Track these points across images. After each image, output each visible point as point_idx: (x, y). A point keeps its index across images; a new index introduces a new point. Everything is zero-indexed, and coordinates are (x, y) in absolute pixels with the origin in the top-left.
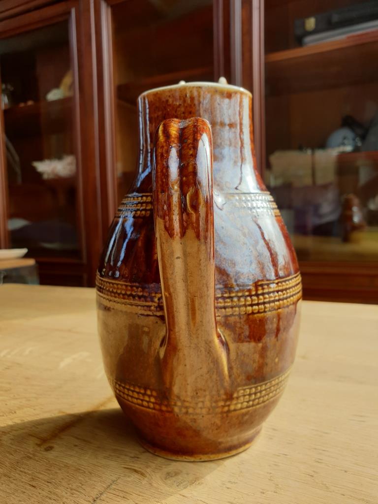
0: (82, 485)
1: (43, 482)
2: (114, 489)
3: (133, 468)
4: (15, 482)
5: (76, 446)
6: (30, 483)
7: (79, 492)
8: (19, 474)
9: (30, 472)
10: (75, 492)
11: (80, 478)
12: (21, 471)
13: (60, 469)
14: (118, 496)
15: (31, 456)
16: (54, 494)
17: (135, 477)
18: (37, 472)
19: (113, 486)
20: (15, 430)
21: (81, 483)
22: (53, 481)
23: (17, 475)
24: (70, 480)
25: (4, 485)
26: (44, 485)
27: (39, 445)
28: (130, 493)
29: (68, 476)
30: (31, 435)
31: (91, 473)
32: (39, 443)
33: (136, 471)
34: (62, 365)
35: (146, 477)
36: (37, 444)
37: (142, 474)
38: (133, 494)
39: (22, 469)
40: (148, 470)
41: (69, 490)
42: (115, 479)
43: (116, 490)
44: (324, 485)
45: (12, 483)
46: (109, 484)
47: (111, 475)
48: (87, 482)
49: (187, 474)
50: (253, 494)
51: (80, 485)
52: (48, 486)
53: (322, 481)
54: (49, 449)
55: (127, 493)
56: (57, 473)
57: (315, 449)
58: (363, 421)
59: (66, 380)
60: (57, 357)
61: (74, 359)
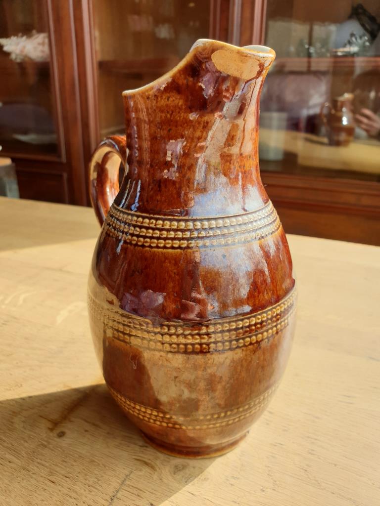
0: (99, 480)
2: (129, 486)
3: (144, 460)
4: (34, 476)
5: (86, 431)
6: (49, 478)
7: (96, 489)
8: (38, 467)
9: (47, 465)
10: (92, 488)
11: (96, 472)
12: (38, 463)
13: (75, 461)
14: (132, 493)
15: (45, 443)
16: (74, 491)
17: (146, 470)
18: (54, 464)
19: (127, 482)
20: (26, 410)
21: (97, 478)
22: (71, 475)
23: (35, 468)
24: (86, 475)
25: (25, 481)
26: (62, 480)
27: (51, 430)
28: (144, 491)
29: (84, 469)
30: (41, 416)
31: (105, 466)
32: (51, 427)
33: (146, 464)
34: (59, 319)
35: (156, 470)
36: (49, 429)
37: (153, 468)
38: (147, 492)
39: (39, 461)
40: (158, 462)
41: (87, 487)
42: (128, 473)
43: (131, 487)
44: (317, 481)
45: (32, 478)
46: (123, 479)
47: (124, 469)
48: (102, 476)
49: (194, 467)
50: (255, 491)
51: (96, 480)
52: (66, 481)
53: (315, 477)
54: (61, 435)
55: (141, 490)
56: (73, 465)
57: (308, 437)
58: (352, 403)
59: (66, 343)
60: (52, 307)
61: (70, 312)
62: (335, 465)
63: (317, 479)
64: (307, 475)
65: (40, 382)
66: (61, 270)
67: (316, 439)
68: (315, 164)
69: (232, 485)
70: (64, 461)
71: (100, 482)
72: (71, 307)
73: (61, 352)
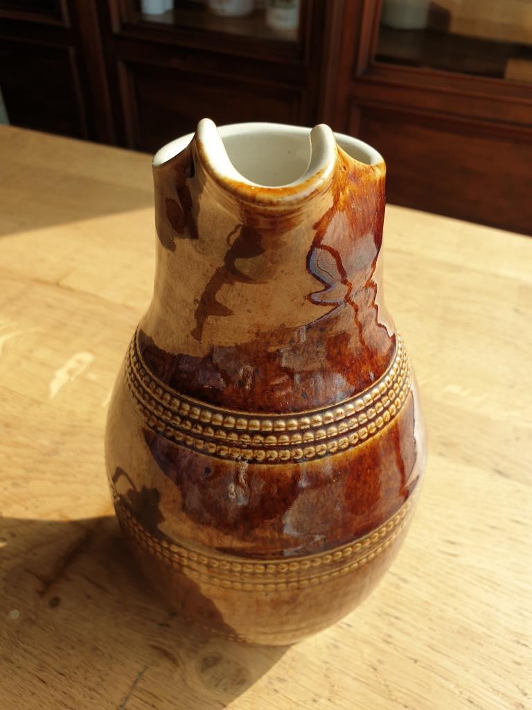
0: (103, 680)
1: (55, 673)
2: (141, 690)
3: (162, 646)
4: (19, 671)
5: (89, 597)
6: (38, 675)
7: (99, 694)
8: (23, 656)
9: (36, 653)
10: (94, 693)
11: (100, 668)
12: (25, 650)
13: (73, 648)
14: (146, 702)
15: (33, 617)
16: (71, 697)
17: (166, 664)
18: (44, 653)
19: (140, 685)
20: (8, 559)
21: (100, 677)
22: (66, 671)
23: (20, 658)
24: (87, 671)
25: (7, 679)
26: (56, 679)
27: (42, 594)
28: (163, 699)
29: (83, 662)
30: (28, 571)
31: (111, 657)
32: (41, 589)
33: (166, 654)
34: (55, 387)
35: (177, 665)
36: (38, 592)
37: (174, 661)
38: (165, 701)
39: (26, 647)
40: (182, 652)
41: (87, 690)
42: (141, 670)
43: (144, 692)
44: (387, 686)
45: (16, 674)
46: (134, 679)
47: (136, 662)
48: (107, 674)
49: (229, 662)
50: (304, 702)
51: (99, 680)
52: (60, 680)
53: (386, 680)
54: (55, 603)
55: (156, 697)
56: (69, 655)
57: (387, 614)
58: (455, 556)
59: (64, 434)
60: (43, 364)
61: (70, 372)
62: (416, 661)
63: (388, 683)
64: (376, 677)
65: (27, 509)
66: (57, 284)
67: (396, 618)
68: (480, 32)
69: (276, 691)
70: (58, 648)
71: (104, 684)
72: (71, 364)
73: (55, 452)
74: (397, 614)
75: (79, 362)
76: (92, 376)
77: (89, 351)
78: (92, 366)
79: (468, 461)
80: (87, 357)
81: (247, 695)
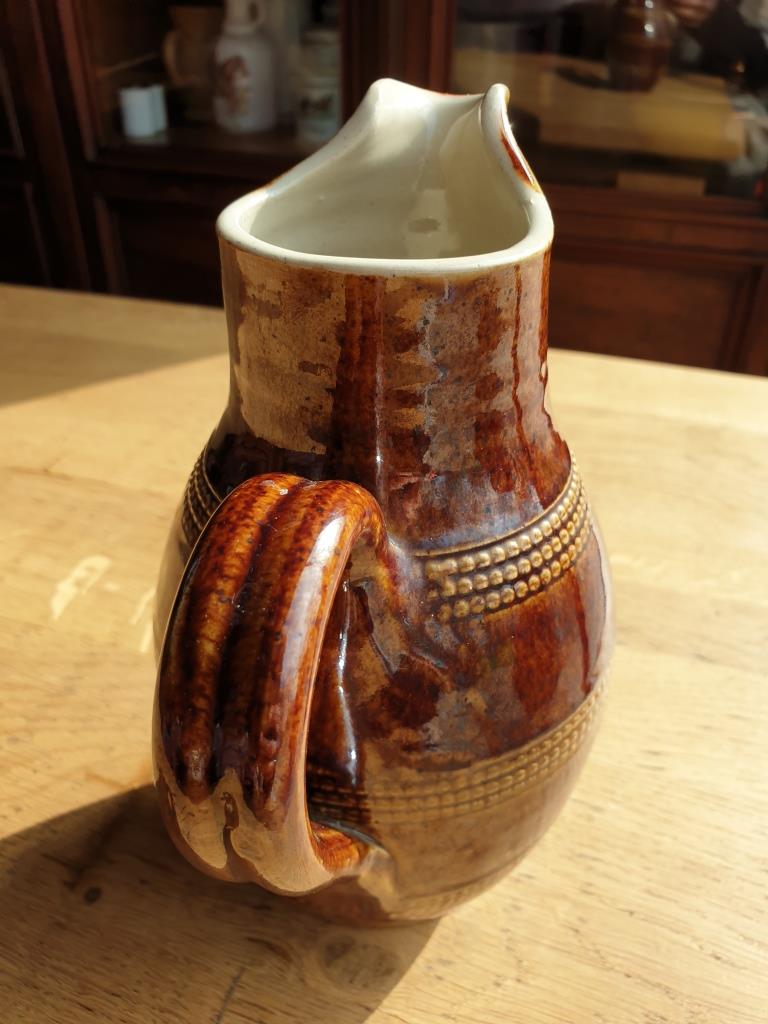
0: (180, 995)
1: (104, 994)
2: (240, 1002)
4: (48, 998)
5: (143, 882)
6: (82, 1001)
7: (176, 1015)
8: (51, 976)
9: (72, 969)
10: (167, 1015)
11: (175, 979)
12: (54, 968)
13: (128, 955)
14: (249, 1018)
15: (63, 920)
17: (272, 962)
18: (85, 968)
19: (237, 995)
21: (175, 991)
22: (123, 989)
23: (48, 980)
24: (154, 986)
25: (32, 1012)
26: (108, 1004)
27: (71, 886)
28: (273, 1010)
29: (147, 974)
30: (47, 856)
31: (189, 962)
32: (69, 879)
33: (271, 948)
34: (58, 606)
35: (290, 960)
36: (66, 883)
37: (284, 955)
38: (276, 1012)
39: (55, 963)
40: (294, 942)
41: (157, 1012)
42: (236, 973)
43: (245, 1005)
44: (597, 952)
45: (44, 1003)
46: (227, 988)
47: (228, 964)
48: (186, 986)
49: (365, 947)
50: (483, 988)
51: (175, 996)
52: (116, 1005)
53: (594, 944)
54: (93, 896)
55: (264, 1009)
56: (123, 966)
57: (581, 856)
58: (660, 769)
59: (78, 665)
60: (39, 577)
61: (79, 584)
62: (632, 913)
63: (598, 947)
64: (580, 941)
65: (35, 771)
66: (46, 472)
67: (595, 859)
69: (440, 978)
70: (107, 959)
71: (182, 1000)
72: (79, 572)
73: (71, 690)
74: (595, 854)
75: (91, 570)
76: (111, 586)
77: (103, 553)
78: (109, 573)
79: (657, 647)
80: (101, 563)
81: (400, 988)
